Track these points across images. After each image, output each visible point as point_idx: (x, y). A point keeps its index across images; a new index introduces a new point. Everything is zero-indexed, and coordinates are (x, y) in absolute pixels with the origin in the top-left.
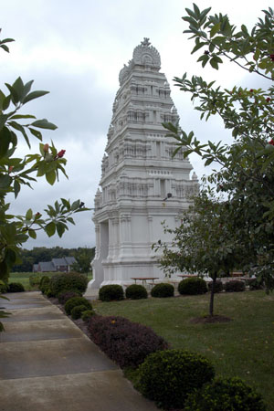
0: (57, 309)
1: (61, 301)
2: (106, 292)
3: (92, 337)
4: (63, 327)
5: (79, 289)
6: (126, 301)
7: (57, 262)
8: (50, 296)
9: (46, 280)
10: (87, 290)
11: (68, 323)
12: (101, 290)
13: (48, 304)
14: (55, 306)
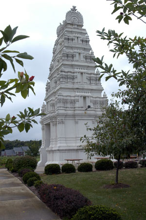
0: (17, 180)
1: (21, 175)
2: (49, 169)
3: (41, 198)
4: (22, 191)
5: (32, 167)
6: (61, 174)
7: (17, 150)
8: (13, 171)
9: (10, 161)
10: (37, 167)
11: (25, 189)
12: (46, 167)
13: (12, 177)
14: (17, 178)
